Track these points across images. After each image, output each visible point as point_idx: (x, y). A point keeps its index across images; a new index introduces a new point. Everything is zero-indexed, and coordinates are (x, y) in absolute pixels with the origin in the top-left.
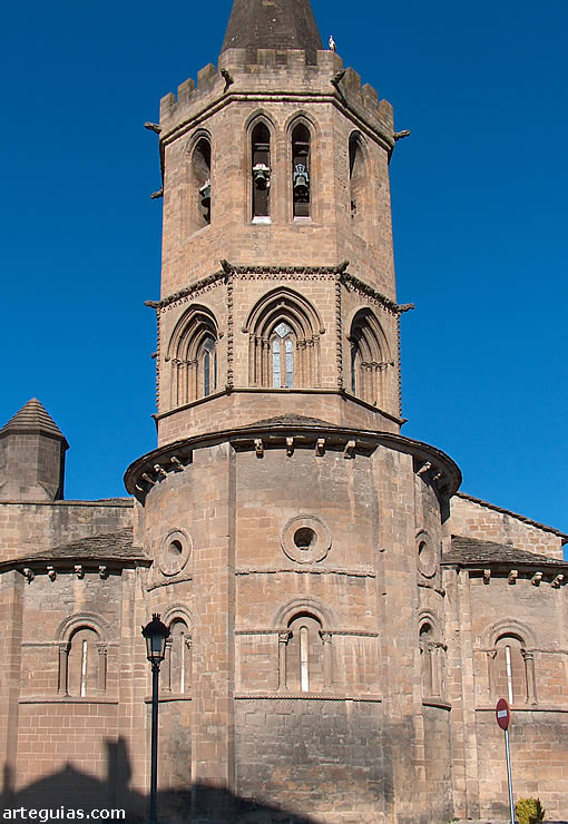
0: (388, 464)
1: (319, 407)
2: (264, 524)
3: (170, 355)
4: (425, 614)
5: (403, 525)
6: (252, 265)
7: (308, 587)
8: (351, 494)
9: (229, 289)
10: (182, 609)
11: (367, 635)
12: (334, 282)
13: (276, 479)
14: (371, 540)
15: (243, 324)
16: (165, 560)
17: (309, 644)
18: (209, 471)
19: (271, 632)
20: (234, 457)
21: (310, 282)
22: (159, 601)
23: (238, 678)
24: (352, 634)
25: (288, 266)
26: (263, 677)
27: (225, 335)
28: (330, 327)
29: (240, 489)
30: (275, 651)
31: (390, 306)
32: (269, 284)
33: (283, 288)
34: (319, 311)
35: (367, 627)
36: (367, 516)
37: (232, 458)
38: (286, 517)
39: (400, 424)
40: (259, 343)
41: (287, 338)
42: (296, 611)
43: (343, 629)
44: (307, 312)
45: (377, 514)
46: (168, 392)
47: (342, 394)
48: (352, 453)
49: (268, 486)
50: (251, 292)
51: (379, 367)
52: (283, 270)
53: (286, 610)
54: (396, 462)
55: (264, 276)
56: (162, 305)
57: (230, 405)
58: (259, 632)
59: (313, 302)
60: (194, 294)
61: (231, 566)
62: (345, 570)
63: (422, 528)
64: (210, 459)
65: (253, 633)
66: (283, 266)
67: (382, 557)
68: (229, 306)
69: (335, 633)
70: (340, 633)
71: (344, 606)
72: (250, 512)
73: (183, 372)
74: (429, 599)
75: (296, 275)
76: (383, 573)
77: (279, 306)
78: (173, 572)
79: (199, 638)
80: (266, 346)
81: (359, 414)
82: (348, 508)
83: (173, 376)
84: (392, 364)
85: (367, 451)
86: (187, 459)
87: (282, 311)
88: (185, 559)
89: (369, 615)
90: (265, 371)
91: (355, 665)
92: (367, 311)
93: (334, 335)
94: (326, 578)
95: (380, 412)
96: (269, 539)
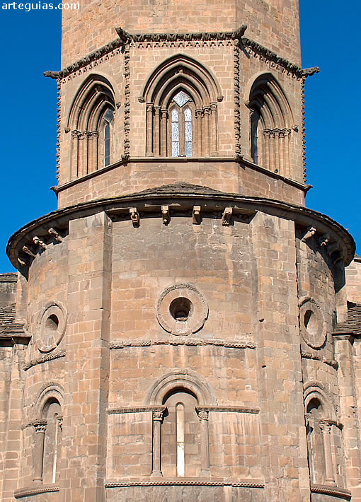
0: (268, 230)
1: (216, 175)
2: (140, 294)
3: (70, 127)
4: (313, 389)
5: (284, 293)
6: (149, 32)
7: (183, 359)
8: (229, 262)
9: (126, 58)
10: (57, 388)
11: (246, 411)
12: (232, 48)
13: (153, 248)
14: (250, 310)
15: (139, 93)
16: (42, 336)
17: (185, 422)
18: (85, 241)
19: (144, 410)
20: (111, 227)
21: (208, 49)
22: (35, 380)
23: (109, 462)
24: (230, 410)
25: (185, 33)
26: (136, 461)
27: (123, 105)
28: (228, 93)
29: (115, 260)
30: (148, 430)
31: (294, 71)
32: (166, 52)
33: (180, 56)
34: (217, 78)
35: (245, 402)
36: (247, 284)
37: (108, 228)
38: (161, 286)
39: (305, 191)
40: (157, 112)
41: (185, 106)
42: (171, 386)
43: (220, 405)
44: (205, 80)
45: (256, 282)
46: (68, 163)
47: (240, 161)
48: (230, 220)
49: (144, 255)
50: (148, 60)
51: (282, 133)
52: (181, 37)
53: (160, 385)
54: (276, 229)
55: (161, 43)
56: (62, 75)
57: (127, 176)
58: (132, 411)
59: (211, 69)
60: (93, 63)
61: (105, 339)
62: (223, 341)
63: (308, 296)
64: (86, 229)
65: (126, 411)
66: (181, 33)
67: (261, 327)
68: (126, 75)
69: (212, 409)
70: (218, 410)
71: (221, 380)
72: (126, 283)
73: (83, 143)
74: (317, 372)
75: (194, 42)
76: (262, 345)
77: (176, 75)
78: (49, 348)
79: (69, 418)
80: (164, 115)
81: (259, 181)
82: (226, 276)
83: (72, 147)
84: (296, 130)
85: (247, 218)
86: (64, 231)
87: (181, 79)
88: (60, 334)
89: (249, 390)
90: (163, 140)
91: (233, 444)
92: (268, 77)
93: (232, 101)
94: (202, 350)
95: (282, 179)
96: (144, 310)
